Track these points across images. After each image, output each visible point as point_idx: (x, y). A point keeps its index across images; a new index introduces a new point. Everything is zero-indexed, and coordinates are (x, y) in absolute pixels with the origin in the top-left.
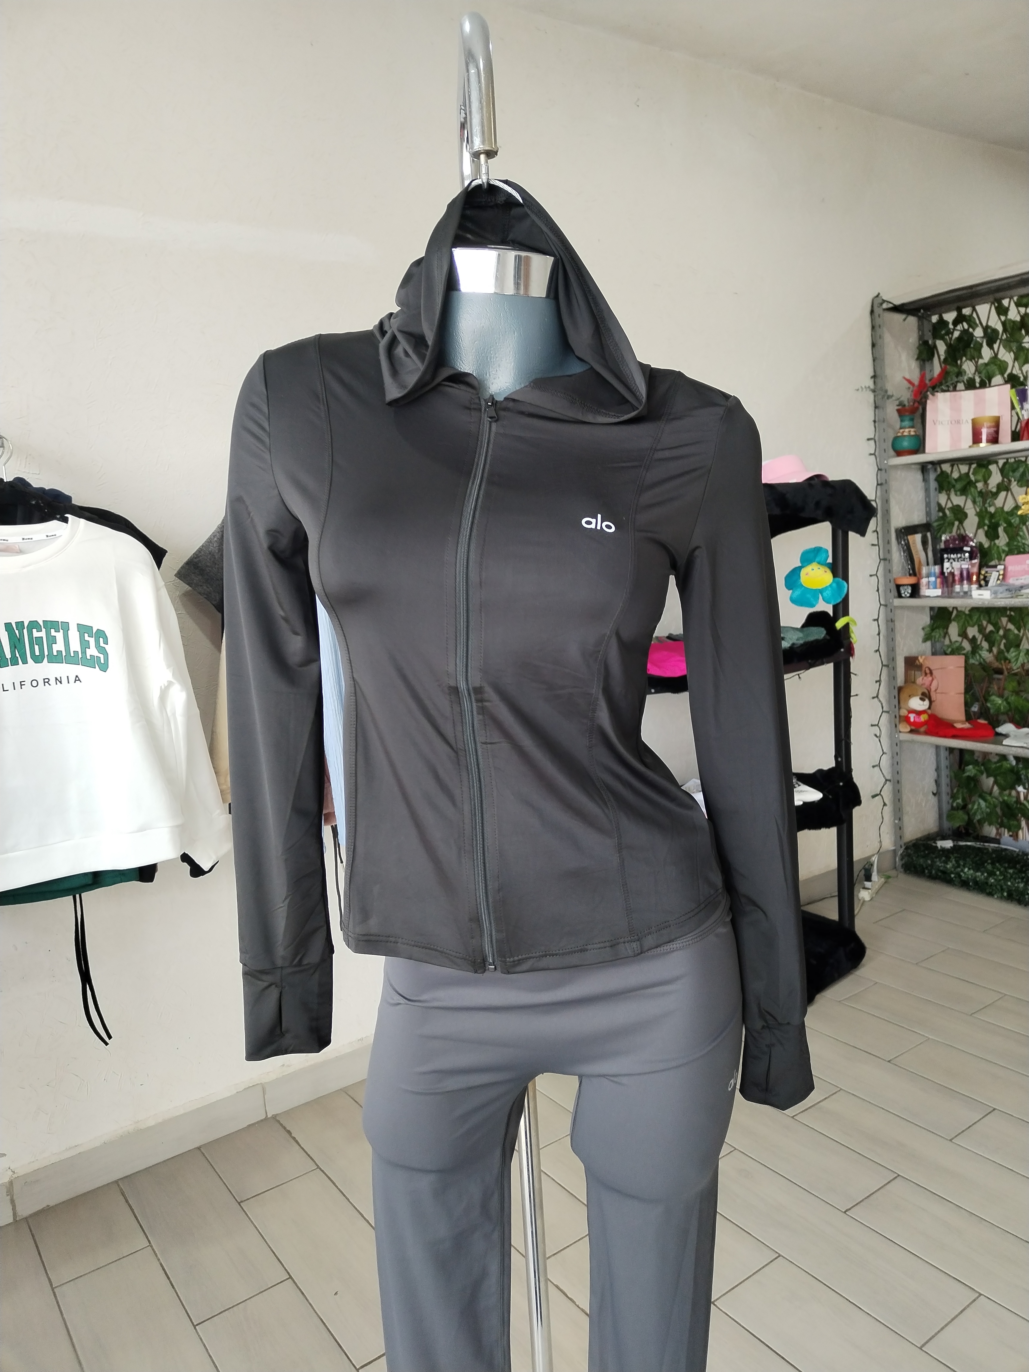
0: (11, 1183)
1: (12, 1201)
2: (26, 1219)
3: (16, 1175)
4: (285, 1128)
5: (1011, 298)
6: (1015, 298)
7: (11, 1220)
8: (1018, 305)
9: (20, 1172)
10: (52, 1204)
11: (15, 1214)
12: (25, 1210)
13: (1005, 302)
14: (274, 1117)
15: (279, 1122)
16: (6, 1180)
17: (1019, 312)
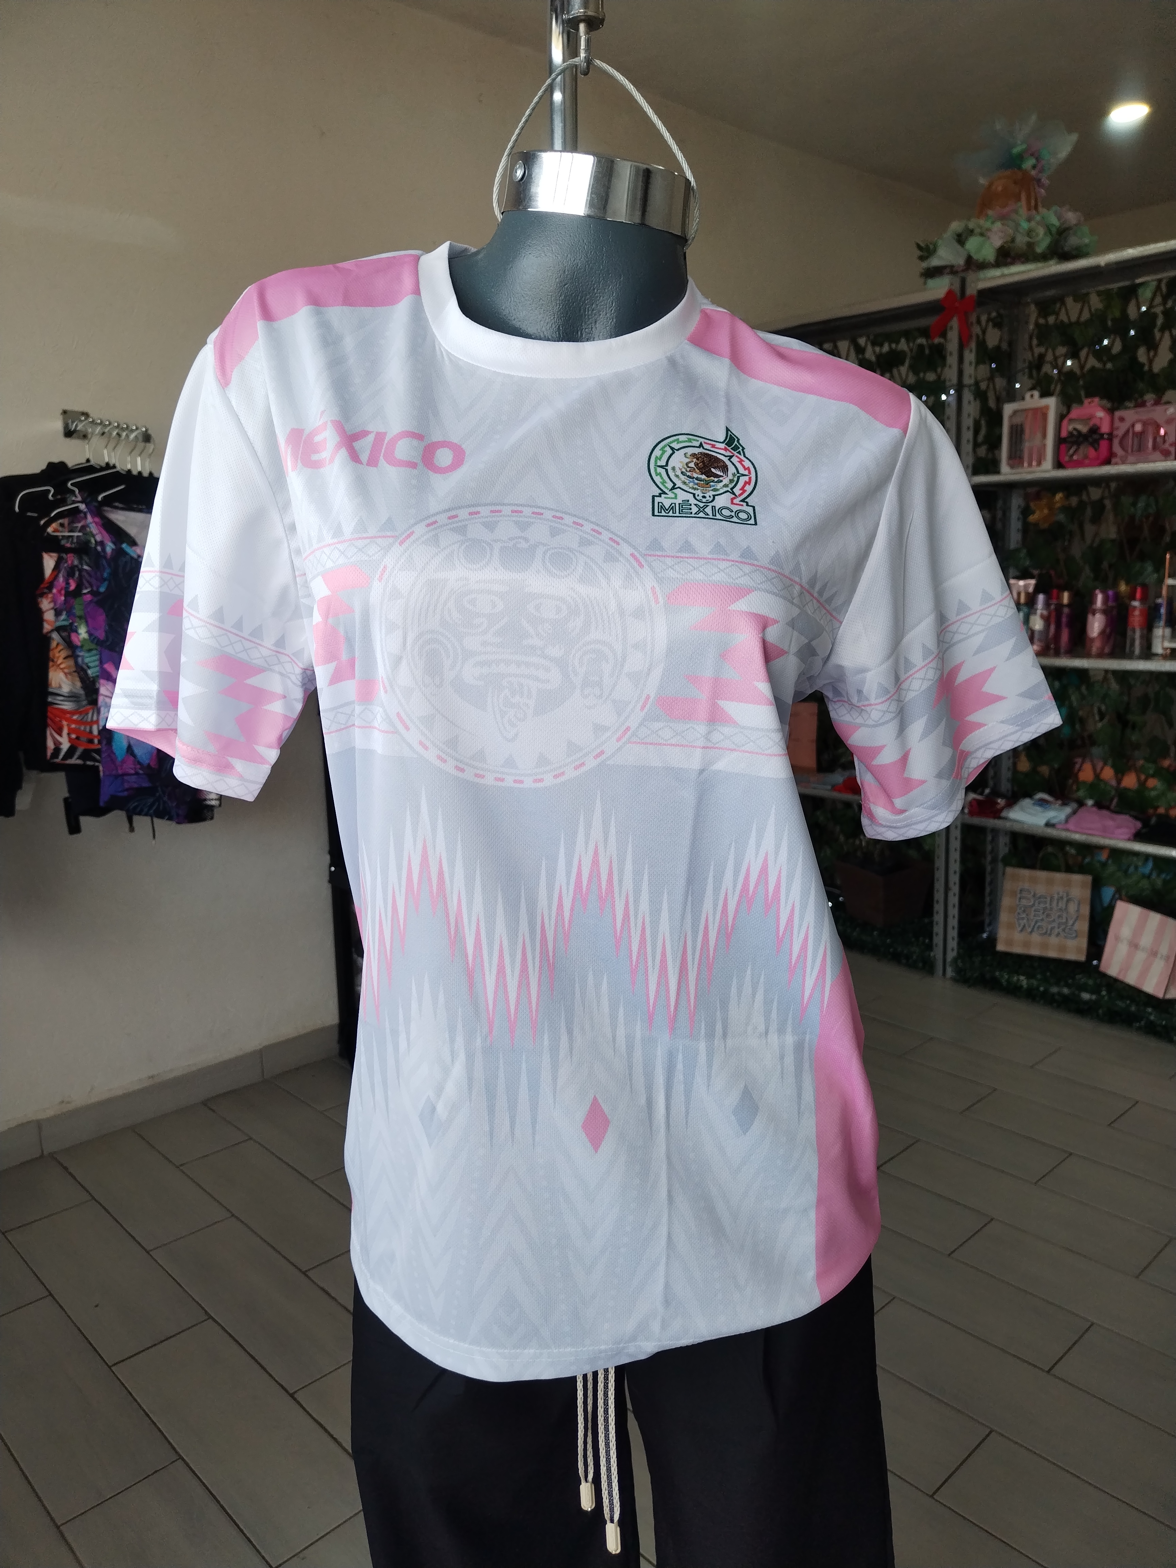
4: (62, 1165)
5: (868, 337)
6: (872, 337)
8: (874, 344)
13: (862, 341)
14: (52, 1156)
15: (56, 1159)
17: (874, 352)
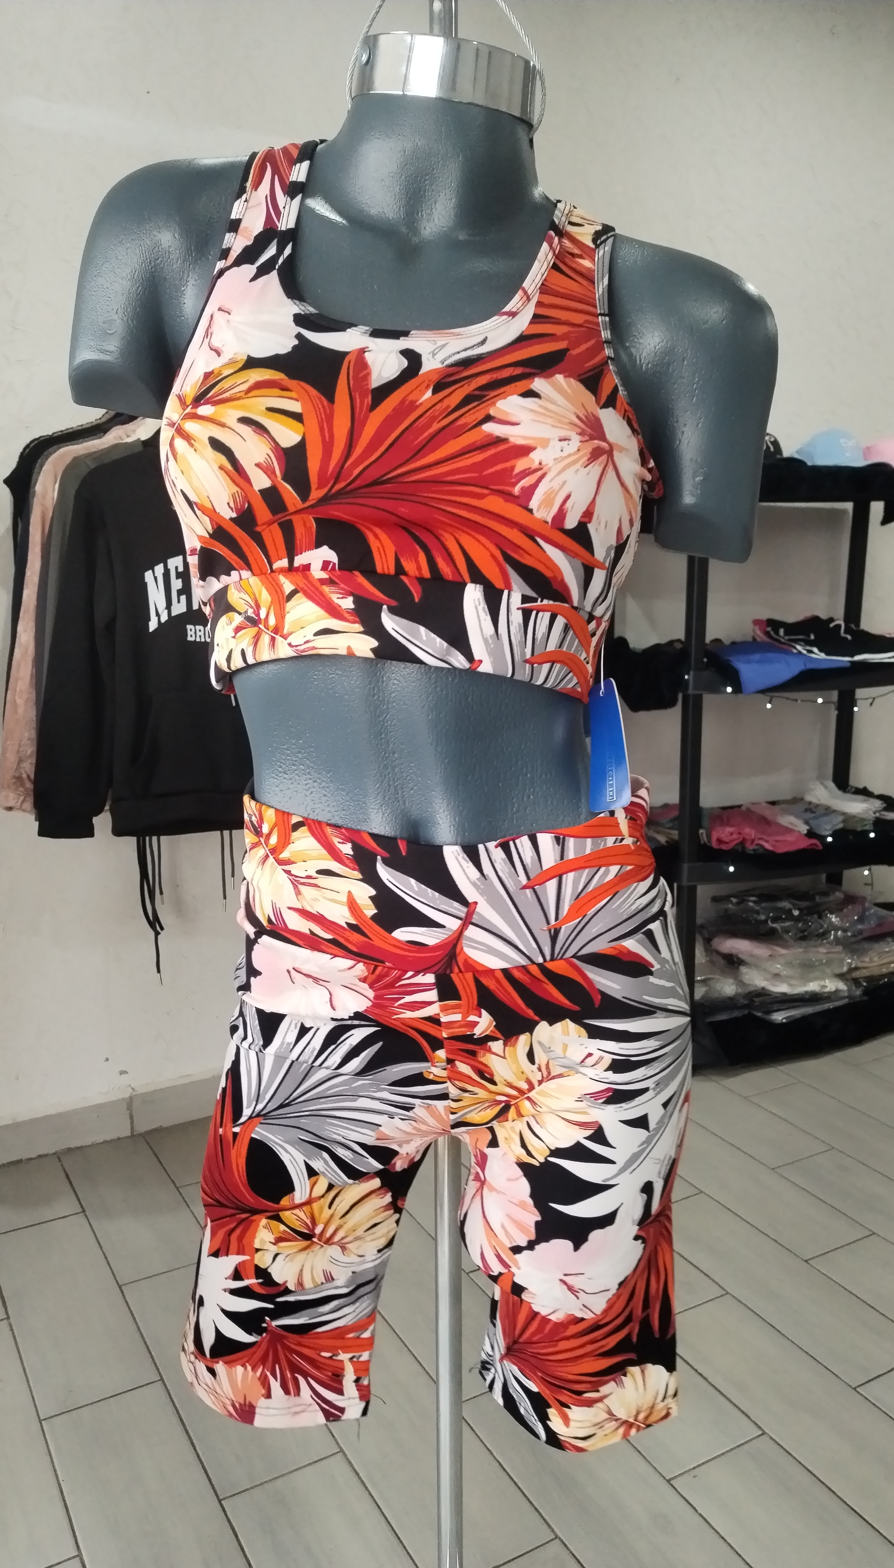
0: (131, 1098)
1: (131, 1117)
2: (141, 1135)
3: (134, 1093)
7: (129, 1134)
9: (140, 1091)
11: (132, 1128)
12: (141, 1128)
16: (127, 1095)
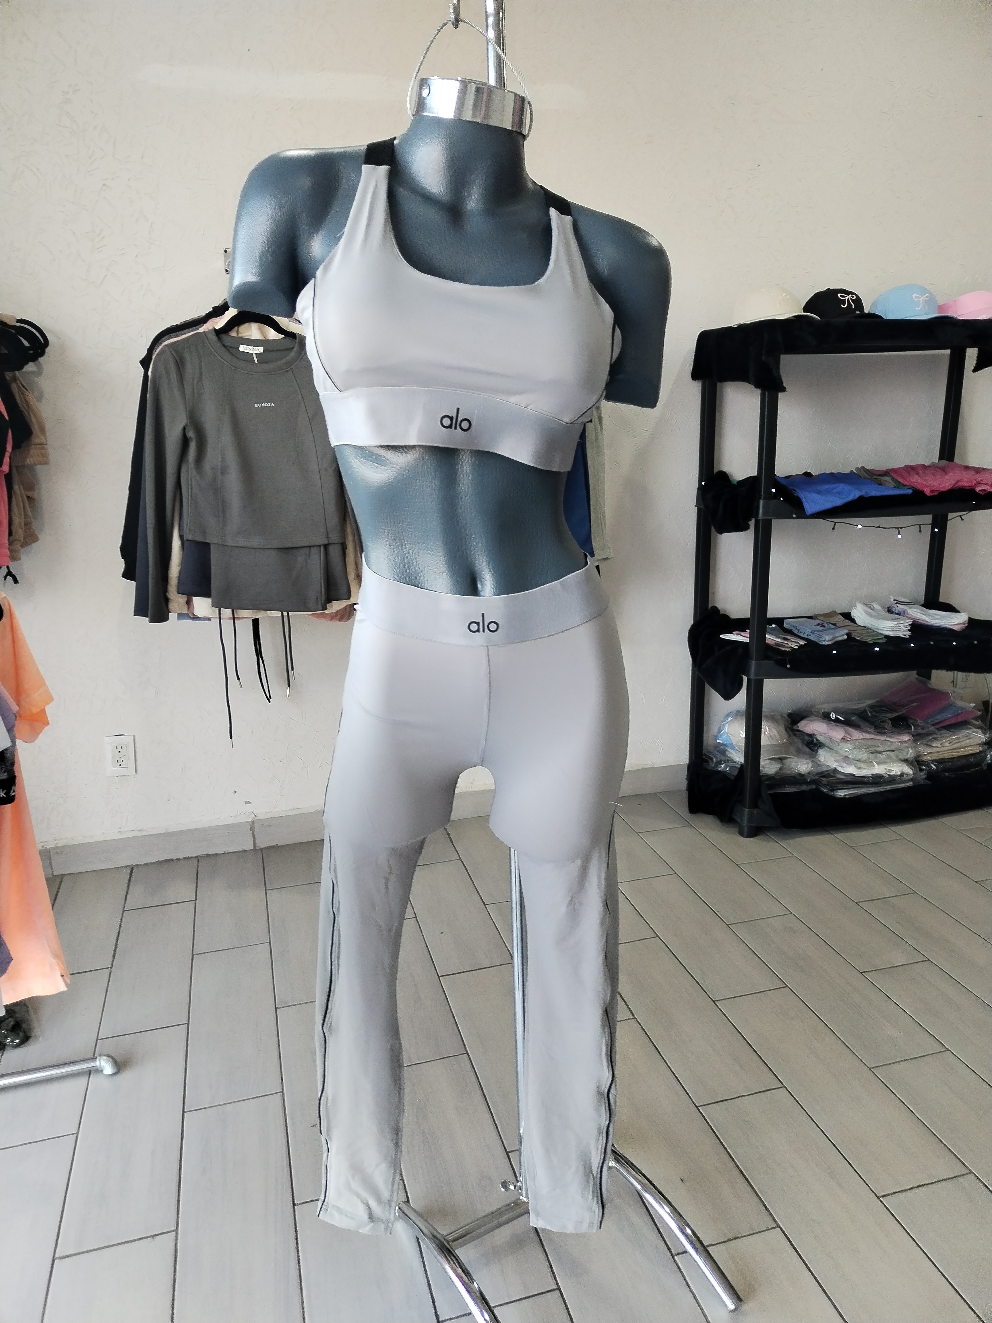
0: (253, 822)
1: (254, 835)
2: (261, 849)
3: (256, 818)
7: (252, 848)
9: (260, 817)
10: (279, 844)
11: (254, 844)
12: (261, 844)
16: (250, 820)
